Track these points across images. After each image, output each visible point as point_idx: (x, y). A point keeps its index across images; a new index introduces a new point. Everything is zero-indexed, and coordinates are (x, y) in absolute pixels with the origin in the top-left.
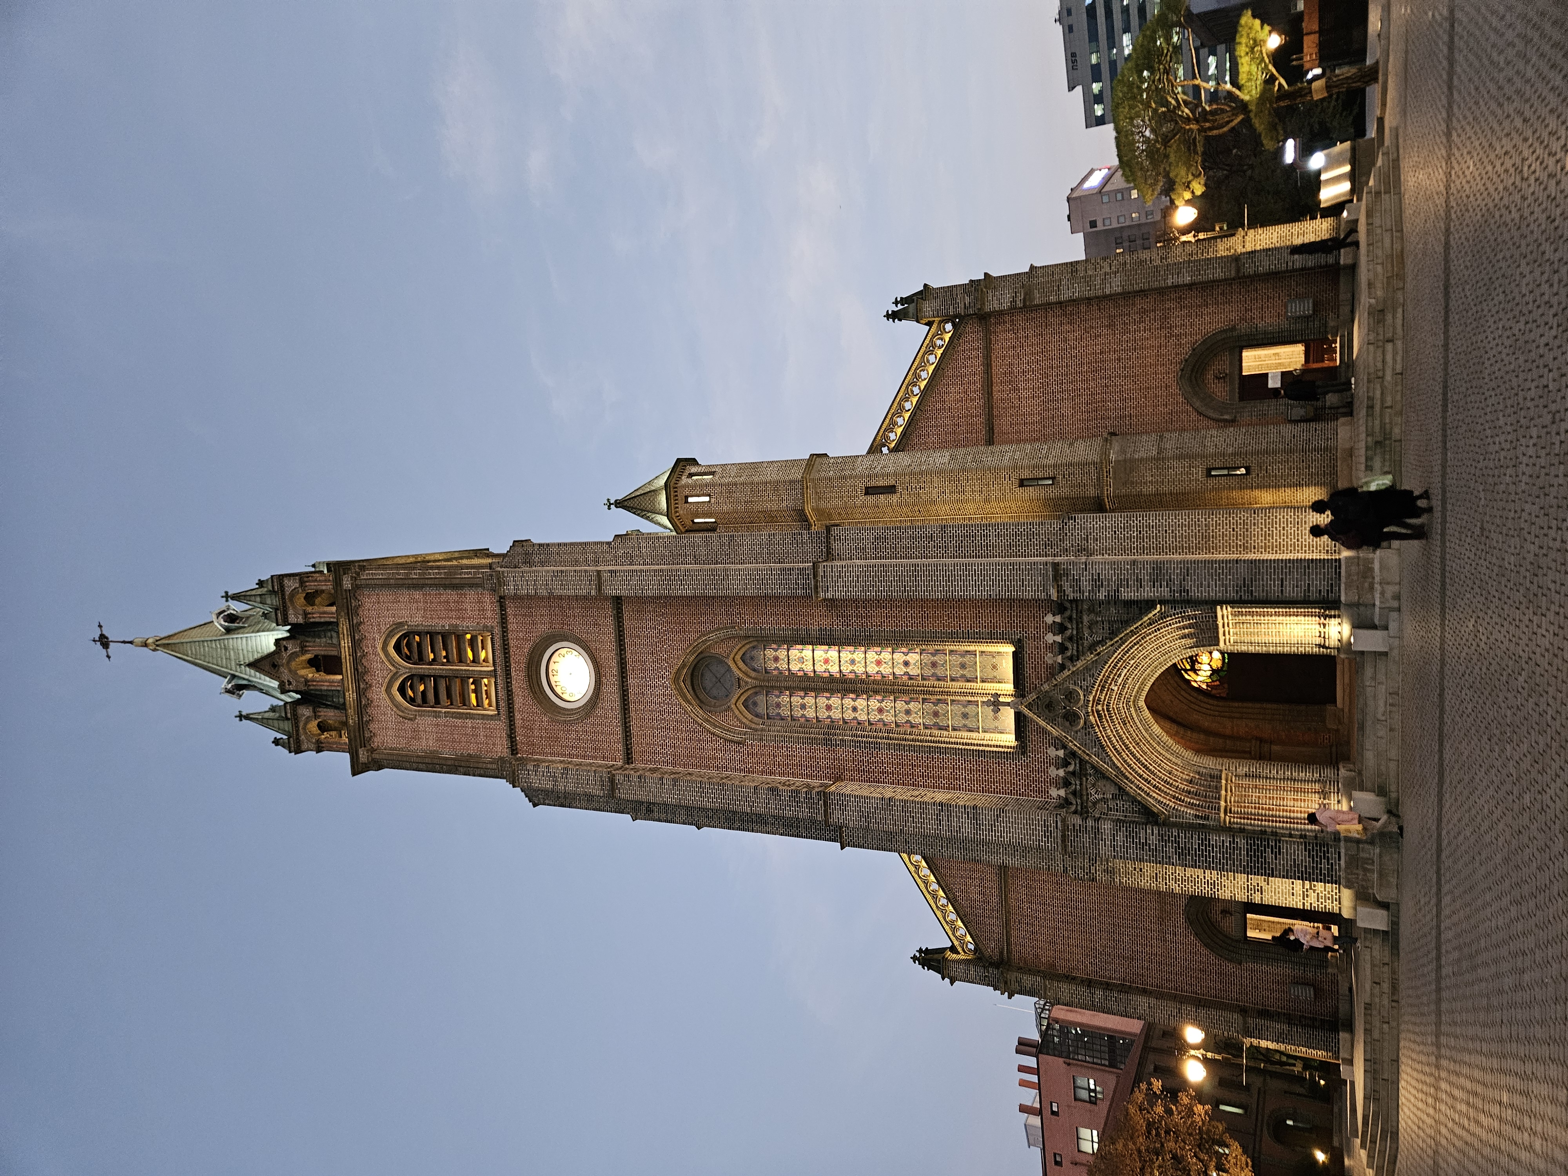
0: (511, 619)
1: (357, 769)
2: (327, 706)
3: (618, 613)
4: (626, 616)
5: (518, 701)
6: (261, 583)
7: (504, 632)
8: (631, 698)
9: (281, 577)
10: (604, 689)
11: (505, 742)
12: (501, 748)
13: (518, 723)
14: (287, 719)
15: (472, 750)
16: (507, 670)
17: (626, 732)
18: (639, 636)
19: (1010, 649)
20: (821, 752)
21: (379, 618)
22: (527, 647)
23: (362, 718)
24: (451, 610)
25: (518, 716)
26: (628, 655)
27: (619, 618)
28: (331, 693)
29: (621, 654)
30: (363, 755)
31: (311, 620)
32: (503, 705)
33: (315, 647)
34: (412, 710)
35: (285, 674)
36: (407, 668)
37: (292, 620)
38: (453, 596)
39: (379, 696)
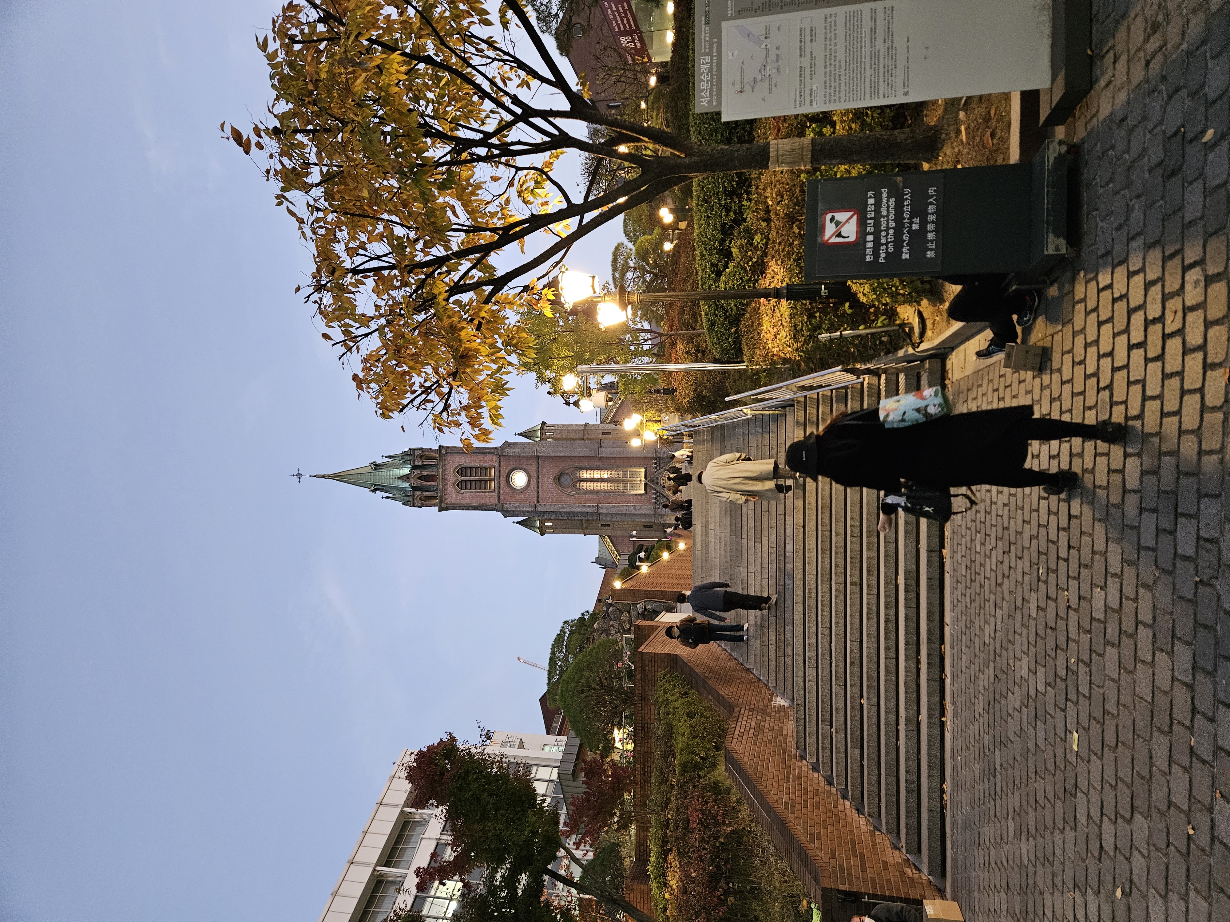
0: (502, 462)
1: (440, 510)
2: (427, 491)
3: (538, 461)
4: (540, 462)
5: (502, 487)
6: (404, 452)
7: (499, 467)
8: (540, 484)
9: (414, 450)
10: (531, 482)
11: (497, 499)
12: (495, 501)
13: (502, 494)
14: (411, 496)
15: (484, 502)
16: (499, 478)
17: (538, 494)
18: (544, 469)
19: (643, 470)
20: (595, 497)
21: (454, 463)
22: (506, 471)
23: (443, 493)
24: (481, 460)
25: (501, 492)
26: (539, 473)
27: (537, 463)
28: (430, 487)
29: (537, 473)
30: (443, 505)
32: (497, 488)
33: (426, 472)
34: (462, 491)
35: (412, 481)
36: (461, 478)
37: (417, 463)
38: (482, 456)
39: (450, 487)
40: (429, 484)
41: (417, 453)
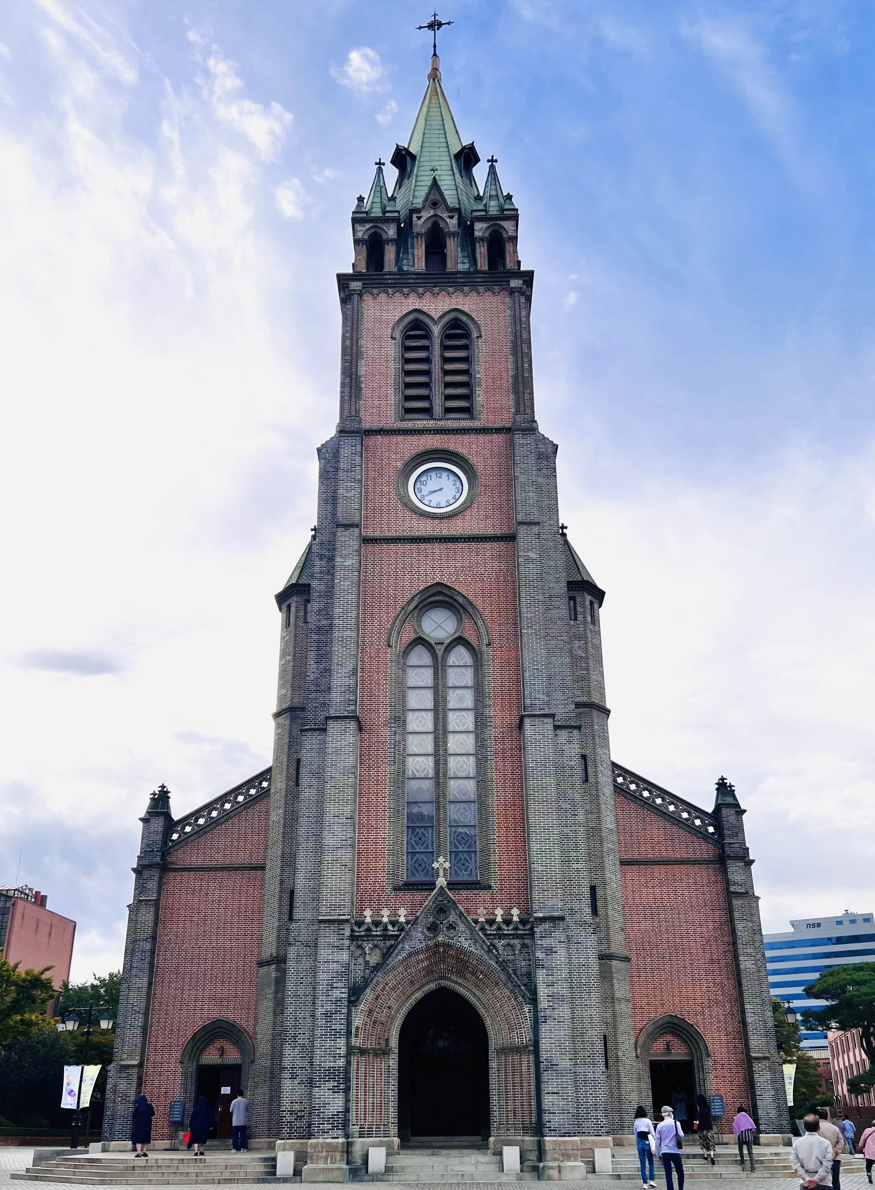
0: (488, 437)
1: (343, 280)
2: (398, 253)
3: (498, 538)
4: (495, 545)
5: (414, 439)
6: (509, 197)
7: (476, 430)
8: (423, 546)
9: (515, 218)
10: (429, 521)
11: (376, 426)
12: (368, 422)
13: (394, 439)
14: (384, 212)
15: (367, 392)
16: (441, 430)
17: (392, 540)
18: (477, 555)
21: (484, 311)
22: (462, 451)
23: (391, 287)
24: (493, 382)
25: (400, 438)
26: (460, 545)
27: (494, 538)
28: (410, 257)
29: (461, 538)
30: (356, 286)
31: (477, 245)
32: (409, 425)
33: (452, 247)
34: (398, 334)
35: (426, 215)
36: (436, 330)
37: (478, 226)
38: (507, 382)
39: (412, 303)
40: (420, 251)
41: (508, 225)
